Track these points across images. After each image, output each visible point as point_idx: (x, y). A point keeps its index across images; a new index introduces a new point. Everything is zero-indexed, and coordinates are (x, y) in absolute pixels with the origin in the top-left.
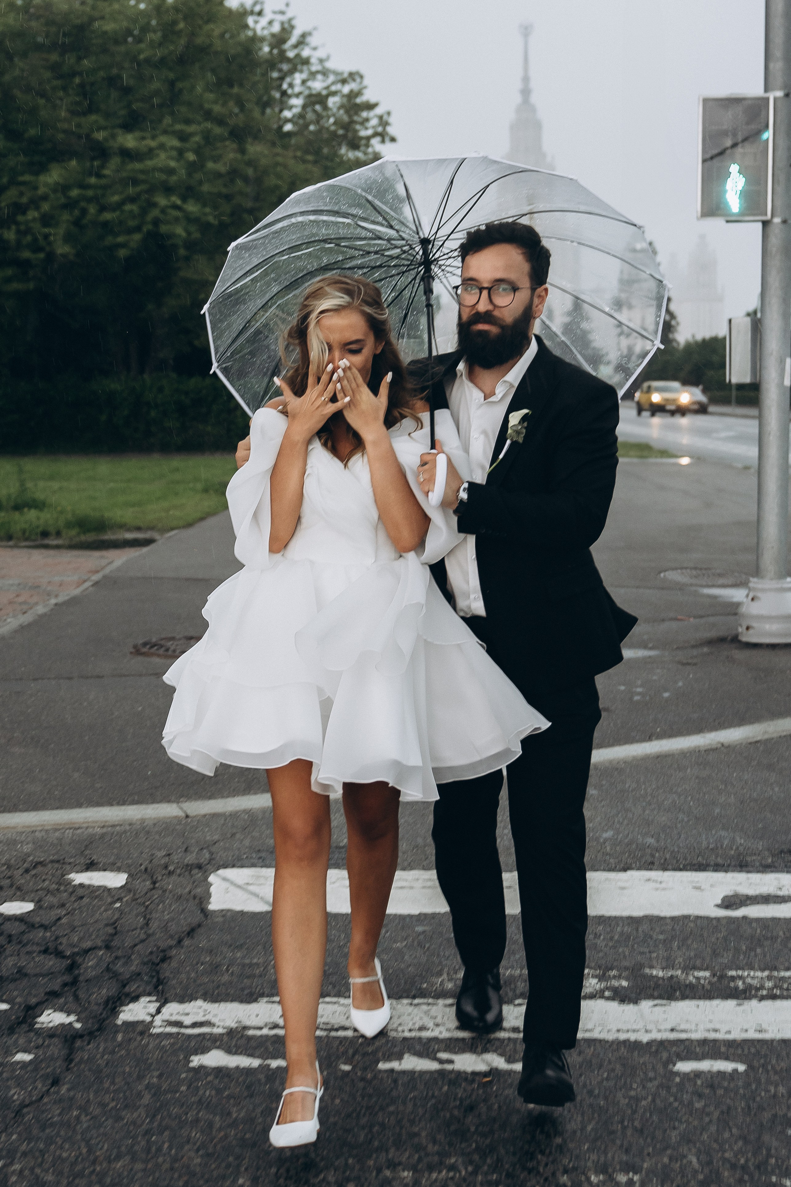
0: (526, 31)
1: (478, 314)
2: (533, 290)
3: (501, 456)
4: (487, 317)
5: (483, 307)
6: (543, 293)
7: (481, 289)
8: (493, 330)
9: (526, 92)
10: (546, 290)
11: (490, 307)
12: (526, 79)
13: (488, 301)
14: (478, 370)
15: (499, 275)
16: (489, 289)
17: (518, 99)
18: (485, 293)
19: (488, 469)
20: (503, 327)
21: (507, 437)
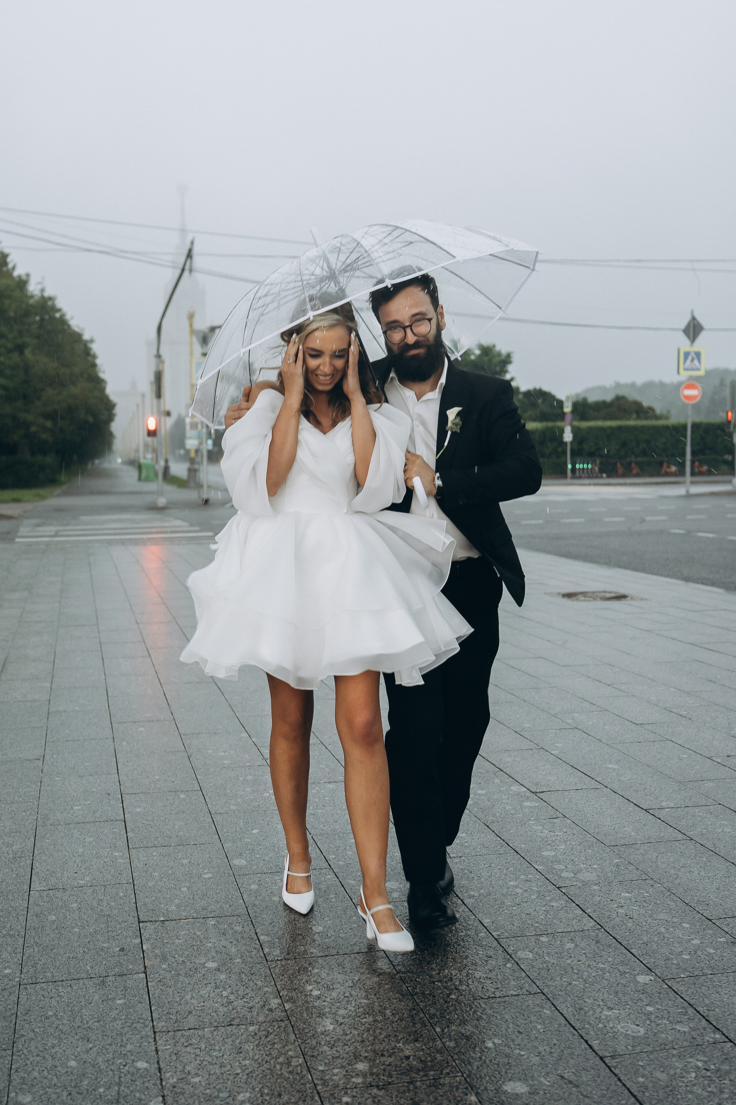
1: (406, 344)
4: (413, 345)
6: (441, 311)
8: (422, 352)
13: (412, 335)
20: (427, 347)
21: (447, 429)
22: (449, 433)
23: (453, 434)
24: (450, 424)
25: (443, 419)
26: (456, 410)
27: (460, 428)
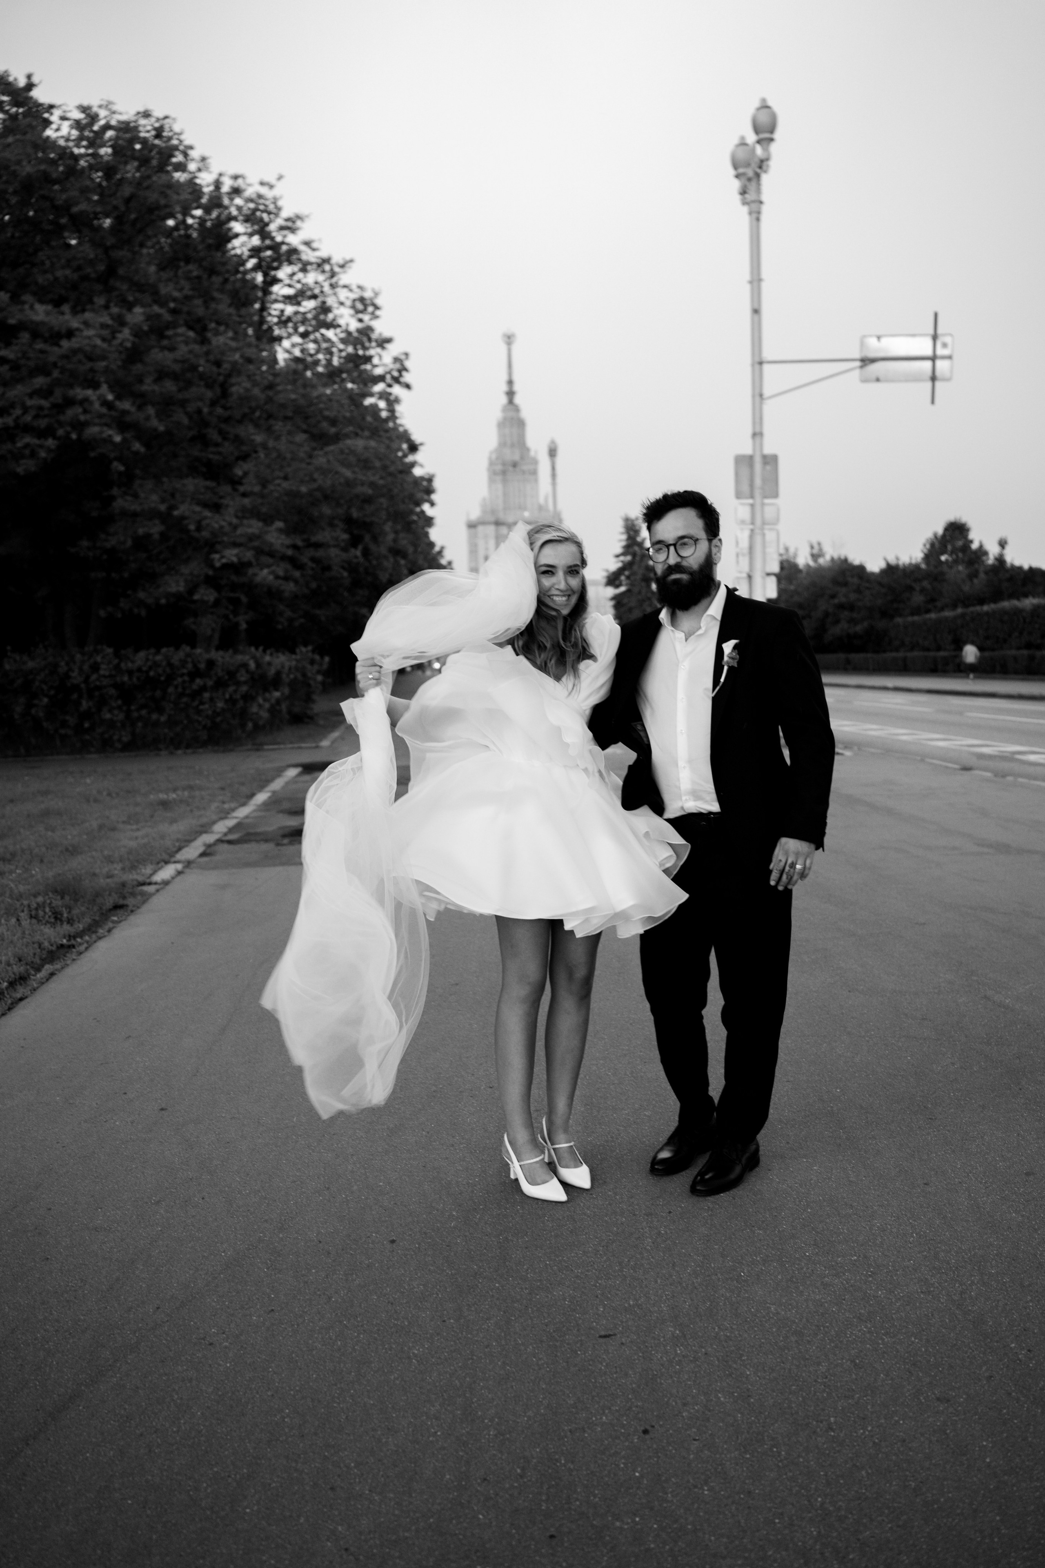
0: (509, 339)
1: (670, 567)
2: (710, 541)
3: (722, 680)
4: (677, 568)
5: (673, 560)
6: (719, 544)
7: (668, 546)
8: (684, 577)
9: (511, 394)
10: (720, 540)
11: (679, 560)
12: (510, 382)
13: (676, 555)
14: (679, 613)
15: (681, 533)
16: (675, 545)
17: (504, 400)
18: (672, 548)
19: (711, 695)
20: (691, 573)
21: (723, 663)
22: (726, 668)
23: (731, 669)
24: (726, 658)
25: (719, 652)
26: (733, 643)
27: (738, 663)
